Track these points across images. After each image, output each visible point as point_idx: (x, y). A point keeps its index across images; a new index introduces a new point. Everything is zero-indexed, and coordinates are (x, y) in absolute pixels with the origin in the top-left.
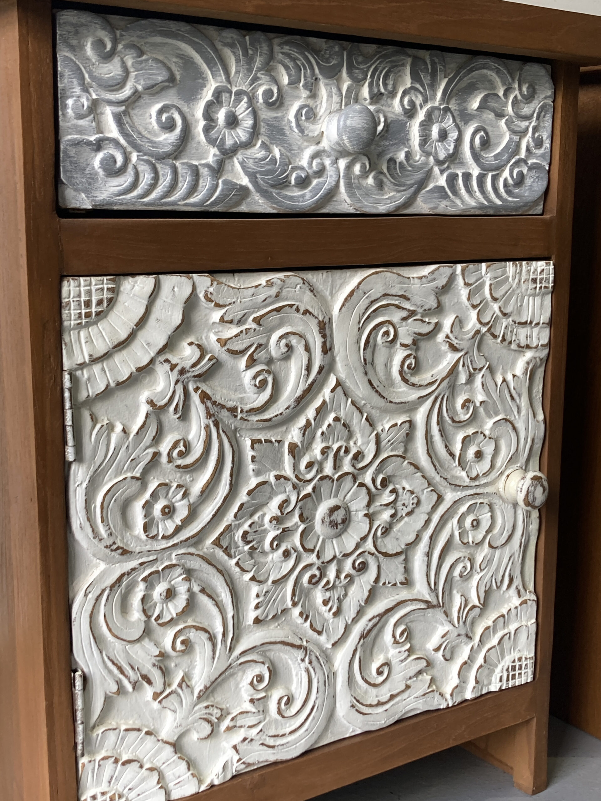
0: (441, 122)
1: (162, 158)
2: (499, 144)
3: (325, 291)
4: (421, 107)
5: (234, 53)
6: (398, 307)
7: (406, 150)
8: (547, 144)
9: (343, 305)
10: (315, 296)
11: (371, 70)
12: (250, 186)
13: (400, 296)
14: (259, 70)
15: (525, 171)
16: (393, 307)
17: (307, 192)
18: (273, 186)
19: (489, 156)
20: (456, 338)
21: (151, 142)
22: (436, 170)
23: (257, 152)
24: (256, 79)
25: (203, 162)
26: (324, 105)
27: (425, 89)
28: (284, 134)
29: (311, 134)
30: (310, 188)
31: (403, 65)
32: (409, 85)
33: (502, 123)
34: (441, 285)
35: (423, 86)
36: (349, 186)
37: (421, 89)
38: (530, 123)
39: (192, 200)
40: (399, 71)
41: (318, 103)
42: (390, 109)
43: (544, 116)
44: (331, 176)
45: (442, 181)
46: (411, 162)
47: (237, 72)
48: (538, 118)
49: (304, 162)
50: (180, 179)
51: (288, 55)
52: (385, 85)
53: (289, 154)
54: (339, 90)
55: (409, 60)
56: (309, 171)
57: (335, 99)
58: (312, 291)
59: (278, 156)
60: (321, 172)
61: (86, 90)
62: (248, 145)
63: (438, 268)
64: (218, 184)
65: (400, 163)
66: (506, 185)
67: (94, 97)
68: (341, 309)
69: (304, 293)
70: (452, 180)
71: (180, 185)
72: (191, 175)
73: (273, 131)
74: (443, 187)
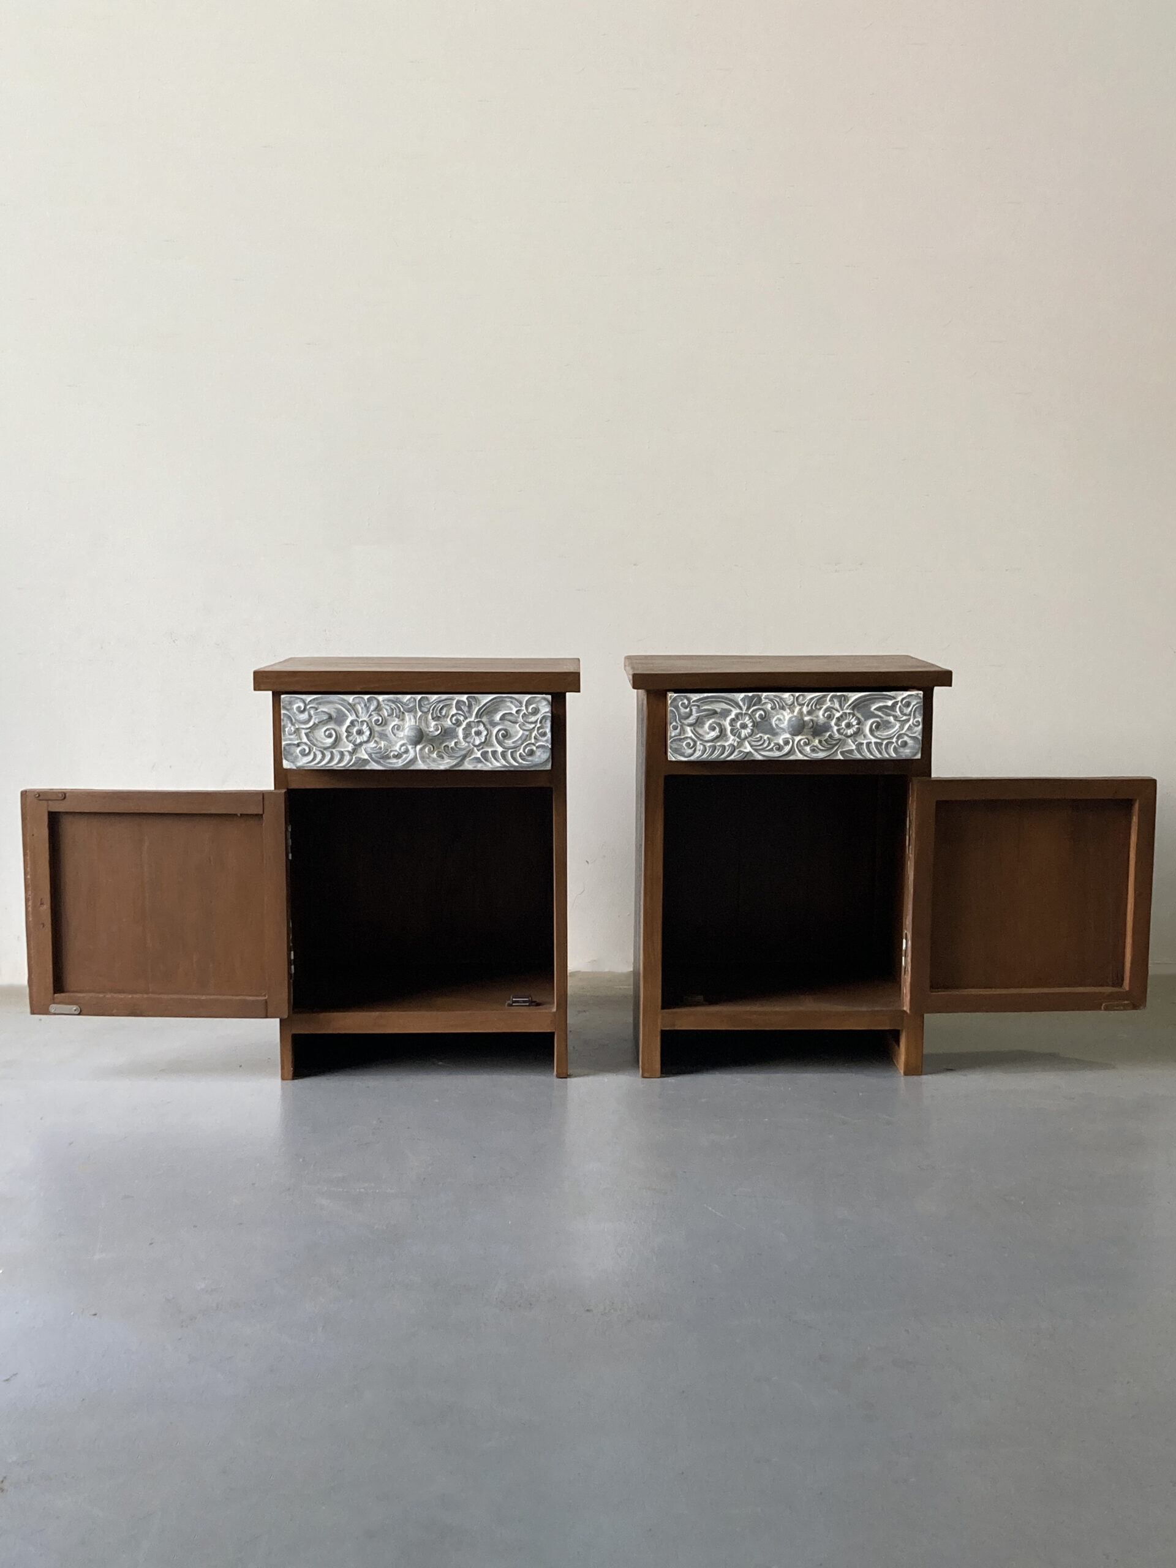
1: (326, 749)
2: (516, 736)
4: (464, 721)
8: (549, 735)
15: (534, 748)
17: (400, 761)
18: (380, 758)
19: (509, 743)
21: (321, 742)
23: (372, 745)
24: (371, 715)
25: (346, 749)
27: (464, 713)
28: (385, 737)
29: (400, 736)
30: (401, 759)
32: (455, 712)
33: (517, 725)
35: (463, 711)
36: (422, 758)
37: (462, 714)
38: (536, 725)
39: (341, 765)
43: (546, 721)
44: (412, 754)
45: (479, 755)
46: (458, 746)
47: (362, 713)
48: (541, 722)
49: (397, 748)
50: (335, 757)
52: (441, 713)
53: (389, 745)
56: (400, 751)
59: (382, 746)
60: (407, 751)
61: (293, 724)
62: (367, 742)
64: (352, 759)
65: (452, 748)
66: (520, 755)
67: (297, 727)
70: (485, 754)
71: (335, 759)
72: (340, 755)
73: (381, 736)
74: (478, 758)
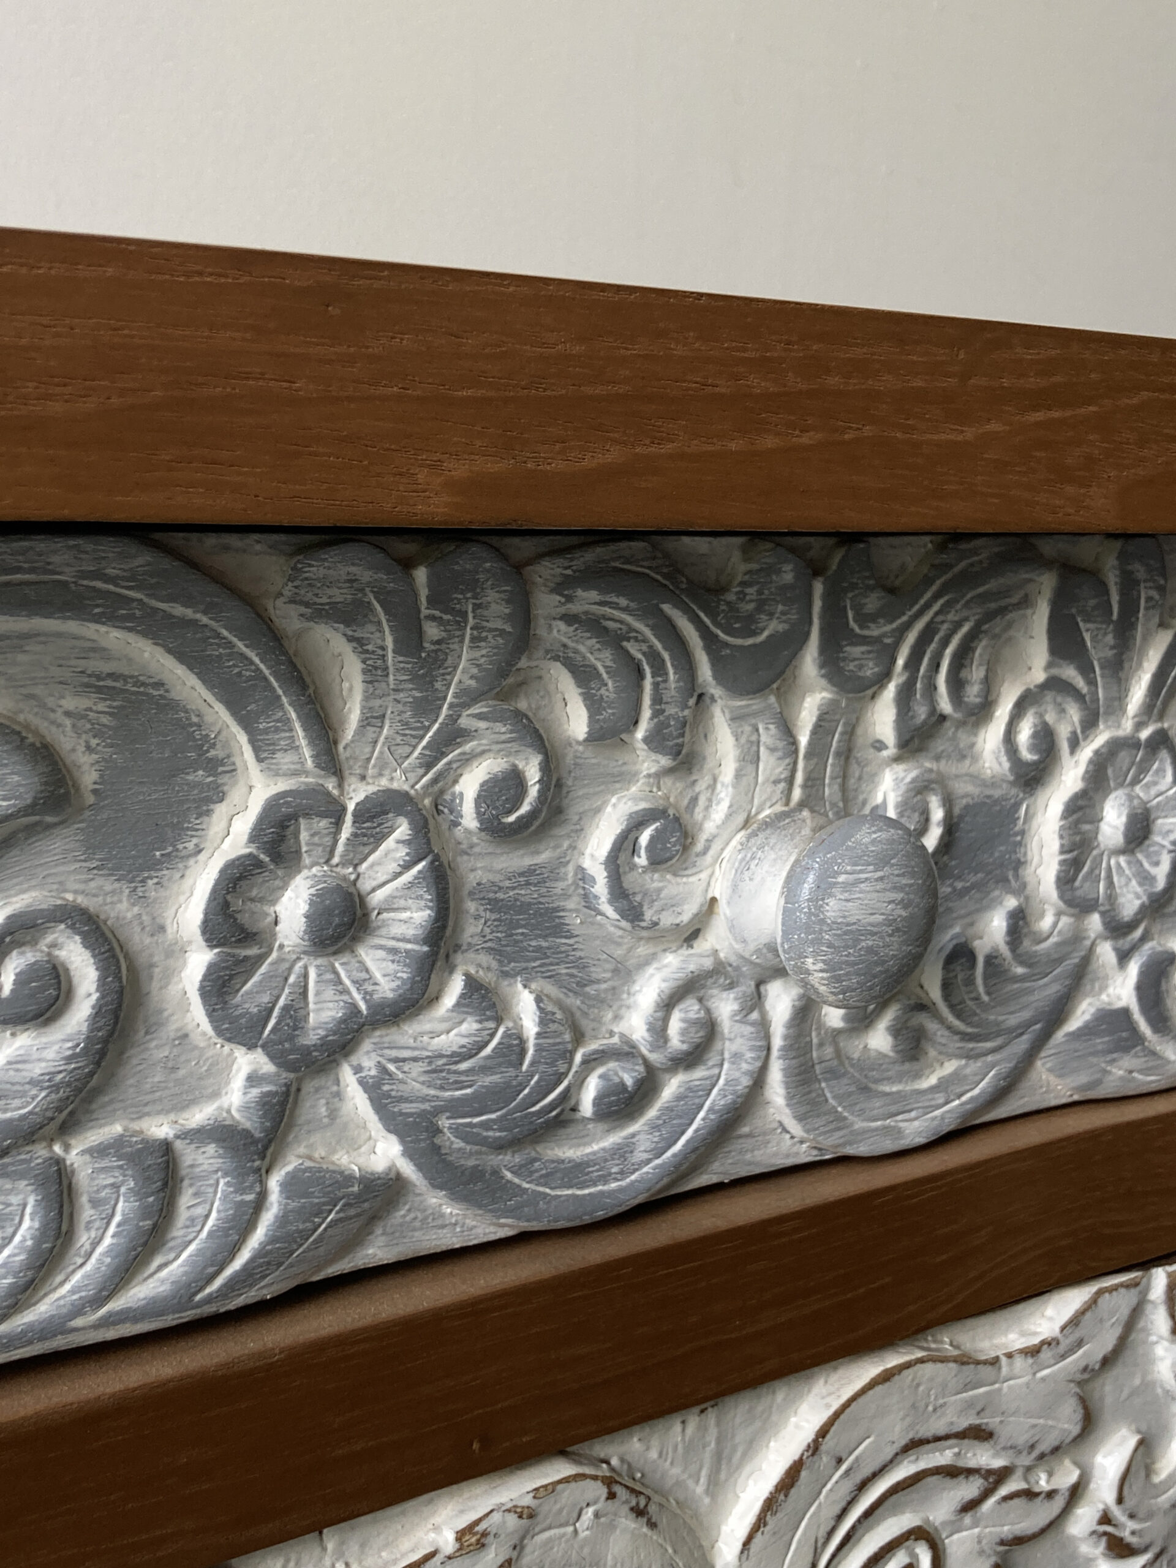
0: (1136, 781)
3: (690, 1483)
4: (1075, 744)
5: (359, 643)
6: (952, 1472)
7: (1011, 903)
9: (760, 1523)
10: (652, 1525)
11: (911, 637)
12: (408, 1169)
13: (962, 1435)
14: (467, 698)
16: (935, 1478)
17: (640, 1131)
18: (500, 1147)
20: (1132, 1516)
22: (1106, 952)
23: (443, 1027)
24: (452, 736)
25: (199, 1116)
26: (725, 797)
27: (1092, 682)
28: (559, 929)
29: (667, 920)
30: (652, 1113)
31: (1026, 602)
32: (1039, 676)
34: (1100, 1356)
35: (1086, 670)
36: (803, 1078)
37: (1080, 683)
40: (1009, 626)
41: (701, 786)
42: (965, 766)
44: (737, 1056)
45: (1123, 990)
46: (1026, 943)
47: (372, 719)
49: (635, 1027)
50: (87, 1213)
51: (594, 625)
52: (957, 685)
53: (574, 1002)
54: (788, 733)
55: (1046, 583)
56: (655, 1057)
57: (769, 765)
58: (639, 1512)
59: (530, 1027)
60: (698, 1049)
62: (405, 1006)
63: (1094, 1301)
64: (262, 1197)
65: (992, 960)
68: (747, 1544)
69: (612, 1527)
70: (1154, 978)
71: (83, 1239)
72: (139, 1194)
73: (513, 925)
74: (1126, 1011)
